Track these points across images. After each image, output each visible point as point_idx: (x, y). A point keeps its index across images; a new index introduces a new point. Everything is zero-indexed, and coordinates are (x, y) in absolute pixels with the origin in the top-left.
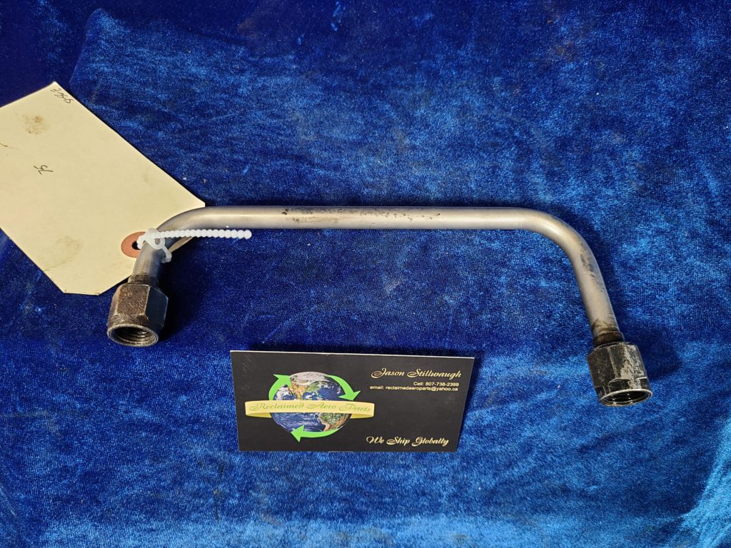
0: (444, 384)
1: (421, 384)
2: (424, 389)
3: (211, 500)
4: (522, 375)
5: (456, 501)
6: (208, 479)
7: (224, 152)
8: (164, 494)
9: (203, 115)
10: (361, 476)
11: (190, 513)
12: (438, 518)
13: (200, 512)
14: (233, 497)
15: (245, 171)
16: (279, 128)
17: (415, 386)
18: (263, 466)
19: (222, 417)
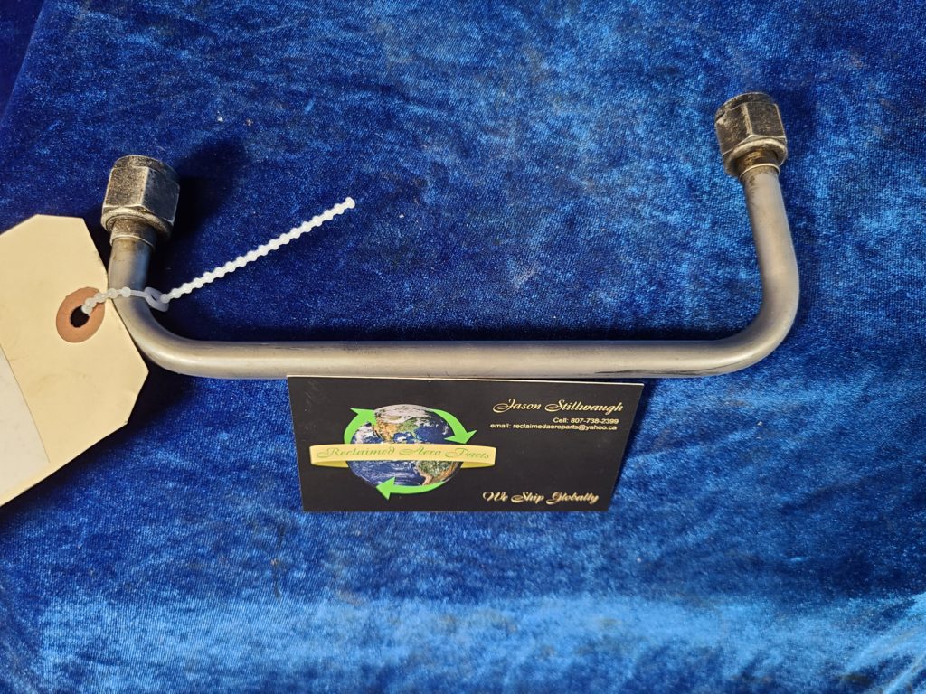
0: (597, 421)
1: (565, 420)
2: (568, 427)
3: (268, 573)
4: (709, 406)
5: (606, 576)
6: (263, 545)
7: (276, 80)
8: (204, 564)
9: (246, 27)
10: (474, 542)
11: (240, 589)
12: (580, 597)
13: (255, 587)
14: (298, 569)
15: (309, 108)
16: (357, 45)
17: (555, 424)
18: (339, 528)
19: (280, 462)
